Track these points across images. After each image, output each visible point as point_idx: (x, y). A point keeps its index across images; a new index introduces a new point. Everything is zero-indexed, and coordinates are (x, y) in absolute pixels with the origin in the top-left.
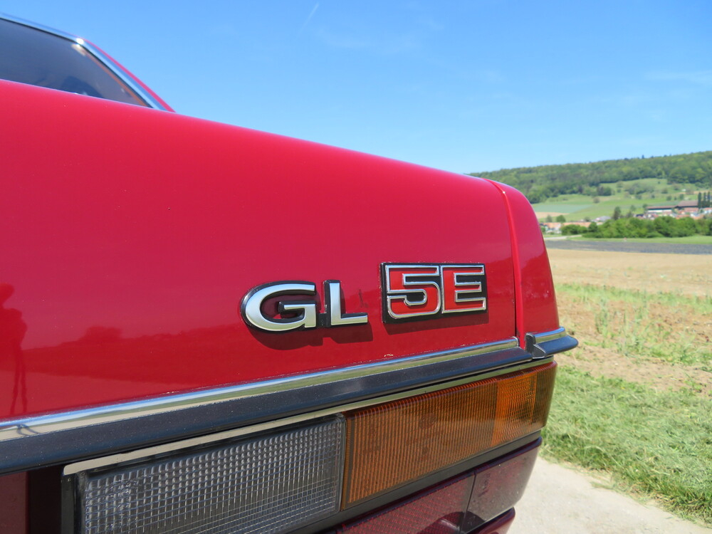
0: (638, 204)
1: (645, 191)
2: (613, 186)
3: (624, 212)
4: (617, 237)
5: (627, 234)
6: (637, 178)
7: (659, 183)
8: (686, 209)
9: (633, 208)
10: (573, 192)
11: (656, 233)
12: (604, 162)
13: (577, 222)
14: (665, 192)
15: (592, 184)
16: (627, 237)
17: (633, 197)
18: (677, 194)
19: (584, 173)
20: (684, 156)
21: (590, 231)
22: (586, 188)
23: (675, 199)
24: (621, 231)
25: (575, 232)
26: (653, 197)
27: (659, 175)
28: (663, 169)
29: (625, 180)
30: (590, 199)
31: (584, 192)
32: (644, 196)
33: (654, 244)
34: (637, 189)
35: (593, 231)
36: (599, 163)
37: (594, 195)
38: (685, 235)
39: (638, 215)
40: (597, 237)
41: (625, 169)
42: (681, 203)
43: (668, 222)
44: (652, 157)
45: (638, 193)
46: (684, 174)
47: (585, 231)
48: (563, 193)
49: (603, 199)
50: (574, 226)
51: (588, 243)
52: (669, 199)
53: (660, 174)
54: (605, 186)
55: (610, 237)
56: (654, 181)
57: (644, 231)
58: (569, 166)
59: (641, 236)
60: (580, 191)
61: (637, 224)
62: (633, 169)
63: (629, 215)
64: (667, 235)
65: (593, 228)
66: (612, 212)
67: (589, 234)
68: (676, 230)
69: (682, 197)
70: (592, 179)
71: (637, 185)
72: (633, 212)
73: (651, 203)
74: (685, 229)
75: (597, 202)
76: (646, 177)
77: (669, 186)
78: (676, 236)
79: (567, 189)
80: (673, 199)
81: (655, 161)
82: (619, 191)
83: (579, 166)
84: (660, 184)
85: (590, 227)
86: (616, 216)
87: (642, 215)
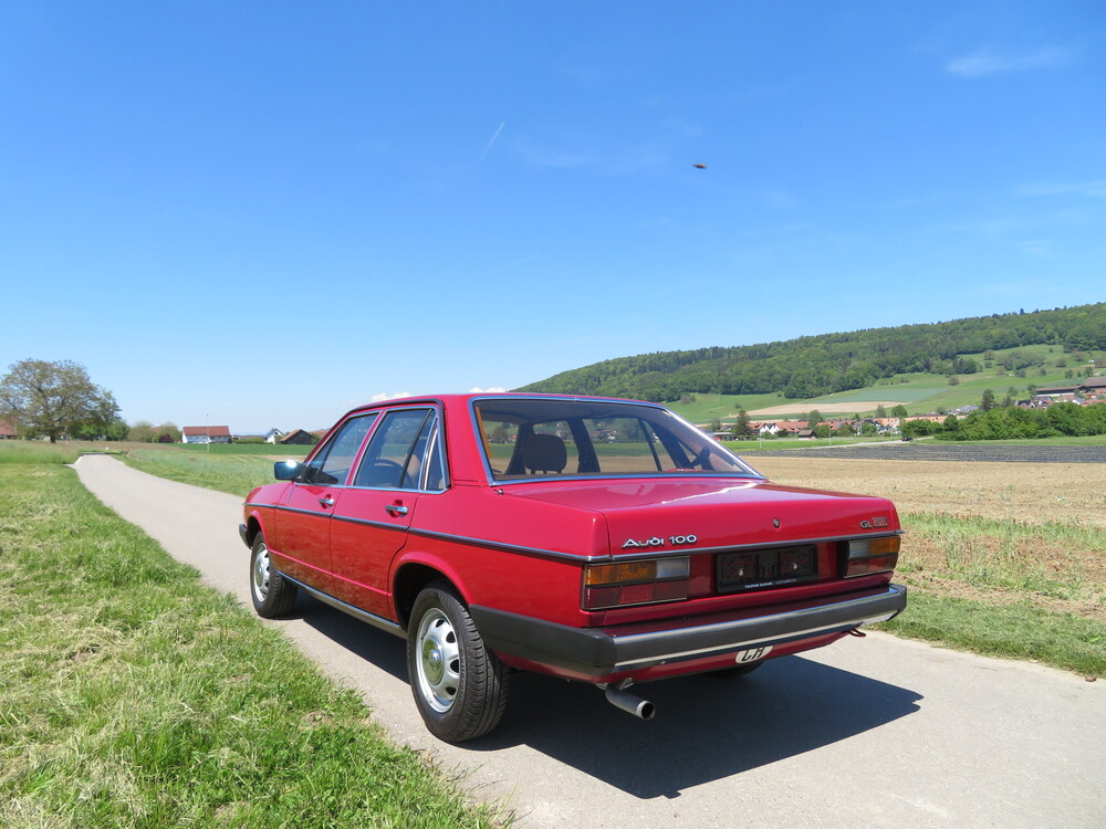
0: (1021, 384)
1: (1030, 364)
2: (978, 359)
3: (1000, 397)
4: (991, 438)
5: (1006, 433)
6: (1016, 345)
7: (1051, 352)
8: (1098, 391)
9: (1013, 391)
10: (917, 370)
11: (1052, 430)
12: (961, 322)
13: (925, 415)
14: (1062, 365)
15: (945, 357)
16: (1005, 438)
17: (1011, 374)
18: (1082, 368)
19: (931, 338)
20: (1087, 309)
21: (946, 430)
22: (936, 362)
23: (1079, 375)
24: (996, 427)
25: (924, 432)
26: (1044, 373)
27: (1049, 339)
28: (1056, 329)
29: (996, 348)
30: (943, 379)
31: (933, 368)
32: (1029, 371)
33: (1048, 448)
34: (1016, 363)
35: (951, 429)
36: (953, 322)
37: (949, 373)
38: (1100, 433)
39: (1020, 403)
40: (959, 439)
41: (996, 332)
42: (1088, 383)
43: (1069, 411)
44: (1037, 312)
45: (1018, 369)
46: (1089, 337)
47: (939, 430)
48: (900, 371)
49: (962, 378)
50: (920, 422)
51: (945, 448)
52: (1069, 375)
53: (1050, 338)
54: (966, 358)
55: (980, 439)
56: (1043, 348)
57: (1032, 427)
58: (906, 329)
59: (1028, 435)
60: (927, 367)
61: (1020, 417)
62: (1007, 332)
63: (1008, 403)
64: (1070, 433)
65: (951, 424)
66: (980, 399)
67: (945, 434)
68: (1085, 425)
69: (1089, 372)
70: (944, 348)
71: (1016, 355)
72: (1013, 398)
73: (1042, 383)
74: (1099, 422)
75: (954, 383)
76: (1030, 343)
77: (1067, 356)
78: (1083, 434)
79: (907, 364)
80: (1075, 375)
81: (1042, 317)
82: (988, 366)
83: (923, 329)
84: (1054, 353)
85: (946, 424)
86: (987, 404)
87: (1028, 402)
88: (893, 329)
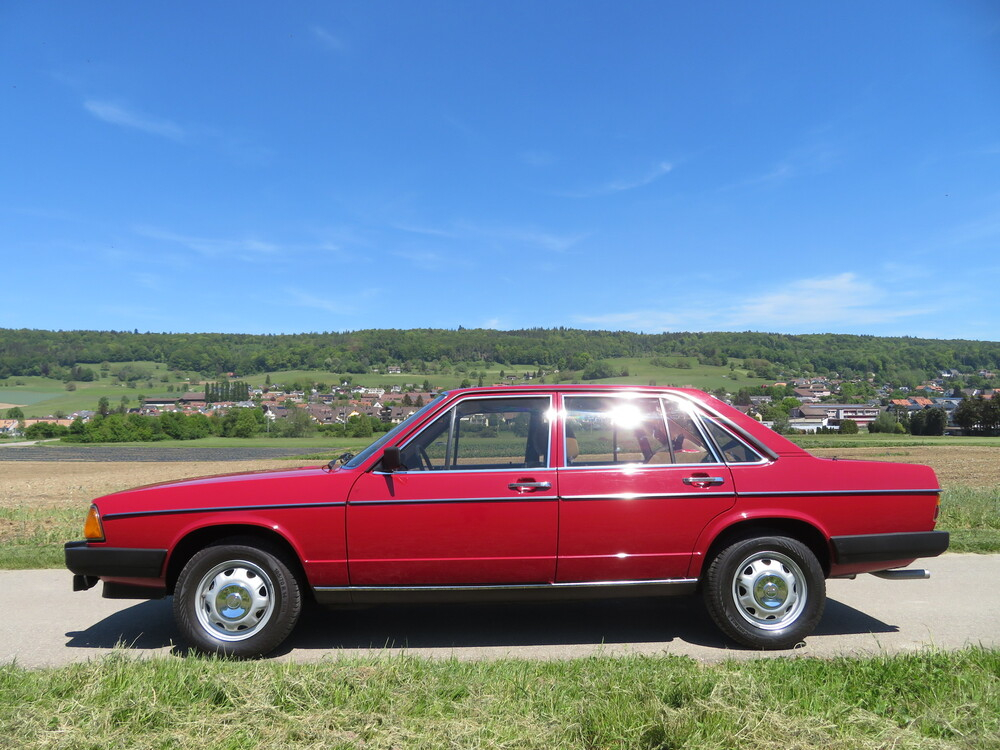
0: (133, 394)
1: (140, 378)
2: (95, 368)
3: (114, 405)
4: (113, 441)
5: (126, 437)
6: (130, 360)
7: (157, 368)
8: (192, 403)
9: (125, 400)
10: (34, 373)
11: (164, 435)
12: (82, 333)
13: (43, 418)
14: (165, 380)
15: (64, 364)
16: (124, 441)
17: (124, 385)
18: (181, 384)
19: (51, 345)
20: (186, 336)
21: (72, 433)
22: (55, 368)
23: (178, 390)
24: (117, 431)
25: (49, 434)
26: (151, 386)
27: (156, 358)
28: (162, 350)
29: (112, 361)
30: (61, 385)
31: (52, 373)
32: (139, 383)
33: (165, 450)
34: (129, 375)
35: (78, 432)
36: (74, 332)
37: (67, 379)
38: (198, 437)
39: (131, 410)
40: (84, 441)
41: (113, 346)
42: (185, 396)
43: (177, 419)
44: (148, 333)
45: (130, 380)
46: (187, 359)
47: (64, 433)
48: (16, 373)
49: (81, 386)
50: (46, 424)
51: (73, 450)
52: (171, 389)
53: (158, 356)
54: (84, 366)
55: (104, 441)
56: (151, 365)
57: (148, 432)
58: (25, 333)
59: (145, 439)
60: (46, 372)
61: (139, 422)
62: (123, 347)
63: (122, 410)
64: (177, 437)
65: (78, 428)
66: (96, 406)
67: (71, 436)
68: (188, 429)
69: (186, 388)
70: (64, 355)
71: (129, 369)
72: (126, 406)
73: (148, 393)
74: (198, 429)
75: (71, 389)
76: (141, 359)
77: (170, 373)
78: (187, 438)
79: (24, 367)
80: (175, 390)
81: (152, 339)
82: (104, 376)
83: (43, 335)
84: (160, 370)
85: (72, 427)
86: (103, 410)
87: (138, 410)
88: (11, 331)
